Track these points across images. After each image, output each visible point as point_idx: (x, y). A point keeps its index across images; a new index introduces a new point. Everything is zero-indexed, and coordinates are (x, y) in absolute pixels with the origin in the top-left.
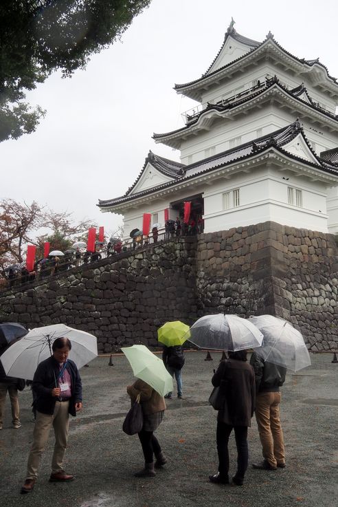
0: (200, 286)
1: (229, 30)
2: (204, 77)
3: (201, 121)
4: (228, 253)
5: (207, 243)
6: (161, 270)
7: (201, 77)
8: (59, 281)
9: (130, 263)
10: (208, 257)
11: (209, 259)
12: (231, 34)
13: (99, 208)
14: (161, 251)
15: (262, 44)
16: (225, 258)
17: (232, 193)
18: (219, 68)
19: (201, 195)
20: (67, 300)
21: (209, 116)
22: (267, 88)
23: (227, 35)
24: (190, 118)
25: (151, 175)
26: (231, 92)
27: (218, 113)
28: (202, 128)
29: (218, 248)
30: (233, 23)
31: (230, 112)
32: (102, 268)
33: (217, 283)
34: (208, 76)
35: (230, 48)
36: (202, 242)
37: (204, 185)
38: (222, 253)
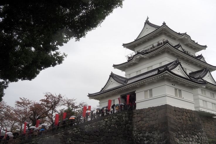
0: (135, 135)
1: (146, 21)
2: (135, 40)
3: (134, 59)
4: (147, 119)
5: (138, 114)
6: (116, 126)
7: (134, 40)
8: (69, 131)
9: (102, 123)
10: (138, 121)
11: (138, 122)
12: (147, 23)
13: (88, 97)
14: (116, 117)
15: (161, 27)
16: (146, 121)
17: (149, 91)
18: (142, 37)
19: (134, 92)
20: (72, 140)
21: (138, 57)
22: (163, 45)
23: (145, 23)
24: (129, 58)
25: (112, 83)
26: (147, 47)
27: (142, 56)
28: (135, 62)
29: (143, 117)
30: (148, 18)
31: (147, 55)
32: (89, 125)
33: (142, 133)
34: (137, 40)
35: (147, 28)
36: (135, 113)
37: (136, 88)
38: (145, 119)
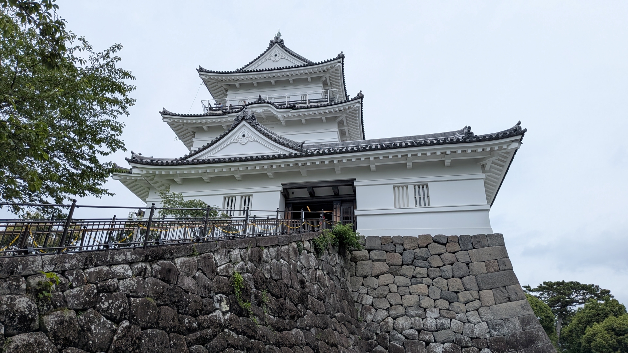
1: (277, 38)
2: (238, 71)
5: (370, 250)
10: (377, 272)
11: (377, 276)
12: (277, 42)
17: (411, 188)
19: (351, 181)
21: (260, 110)
23: (272, 43)
24: (209, 109)
25: (245, 140)
29: (398, 262)
30: (280, 34)
33: (410, 316)
34: (243, 72)
35: (276, 55)
38: (407, 270)
